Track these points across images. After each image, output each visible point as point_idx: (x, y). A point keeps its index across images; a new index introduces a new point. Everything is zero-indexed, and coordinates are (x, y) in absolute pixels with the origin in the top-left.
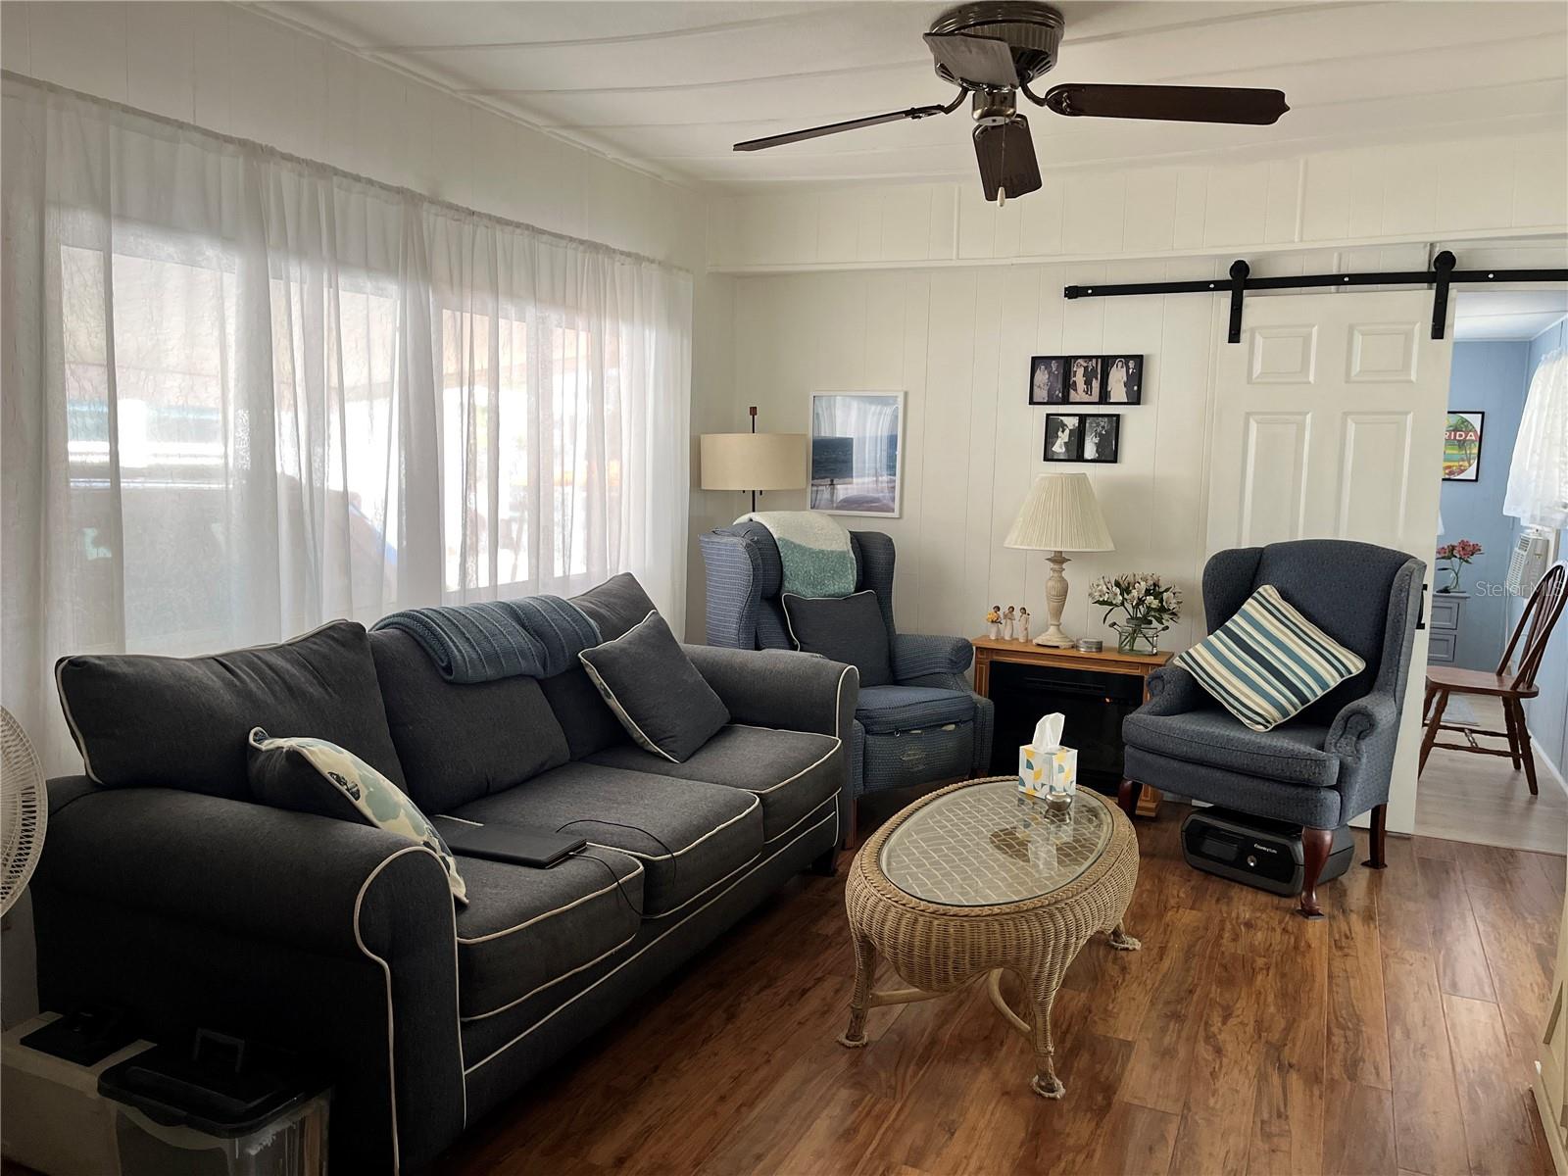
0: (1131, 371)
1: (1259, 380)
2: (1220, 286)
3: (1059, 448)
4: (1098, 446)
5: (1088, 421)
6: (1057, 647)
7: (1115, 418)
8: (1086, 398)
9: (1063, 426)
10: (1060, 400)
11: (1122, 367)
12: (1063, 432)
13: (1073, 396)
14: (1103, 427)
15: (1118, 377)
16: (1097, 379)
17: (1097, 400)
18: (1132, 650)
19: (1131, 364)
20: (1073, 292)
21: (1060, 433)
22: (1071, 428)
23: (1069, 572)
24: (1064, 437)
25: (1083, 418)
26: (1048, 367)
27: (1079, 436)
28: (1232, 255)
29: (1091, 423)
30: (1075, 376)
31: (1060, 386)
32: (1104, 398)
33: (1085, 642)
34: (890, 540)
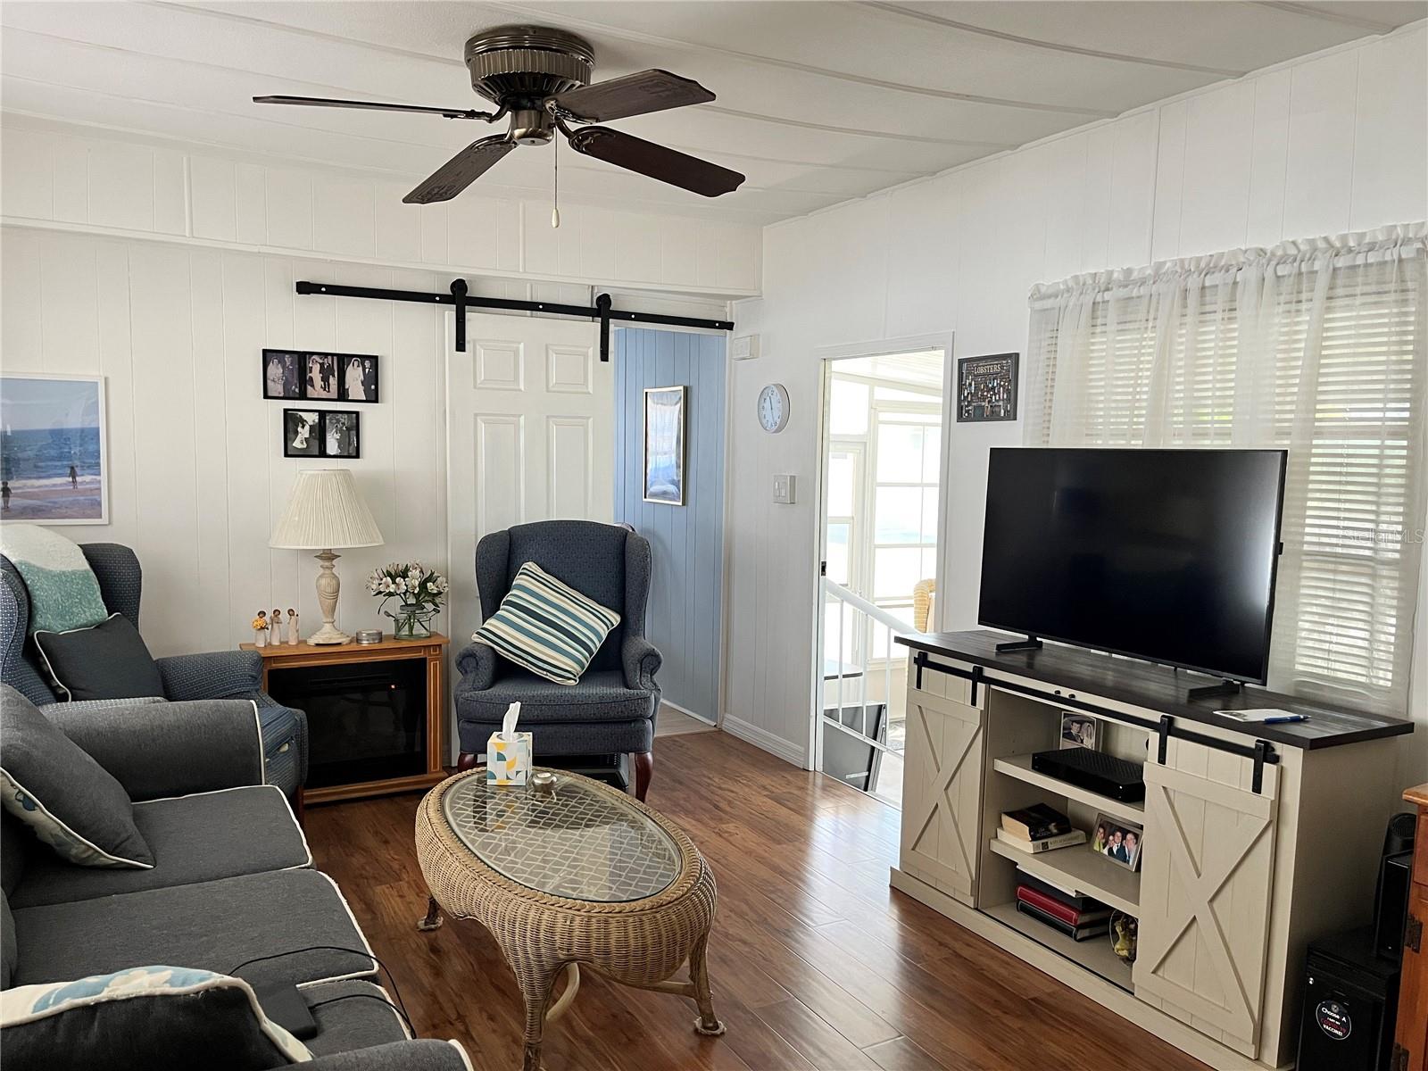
0: (367, 370)
1: (481, 386)
2: (444, 299)
3: (298, 444)
4: (340, 442)
5: (328, 418)
6: (339, 644)
7: (354, 415)
8: (324, 395)
9: (303, 422)
10: (297, 396)
11: (358, 366)
12: (303, 427)
13: (310, 391)
14: (343, 424)
15: (354, 376)
16: (334, 376)
17: (336, 397)
18: (411, 635)
19: (367, 364)
20: (304, 288)
21: (300, 429)
22: (312, 424)
23: (339, 568)
24: (304, 432)
25: (322, 414)
26: (282, 362)
27: (319, 432)
28: (455, 274)
29: (331, 419)
30: (311, 372)
31: (296, 381)
32: (343, 396)
33: (368, 634)
34: (131, 551)
